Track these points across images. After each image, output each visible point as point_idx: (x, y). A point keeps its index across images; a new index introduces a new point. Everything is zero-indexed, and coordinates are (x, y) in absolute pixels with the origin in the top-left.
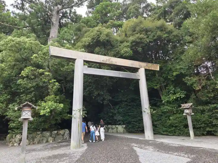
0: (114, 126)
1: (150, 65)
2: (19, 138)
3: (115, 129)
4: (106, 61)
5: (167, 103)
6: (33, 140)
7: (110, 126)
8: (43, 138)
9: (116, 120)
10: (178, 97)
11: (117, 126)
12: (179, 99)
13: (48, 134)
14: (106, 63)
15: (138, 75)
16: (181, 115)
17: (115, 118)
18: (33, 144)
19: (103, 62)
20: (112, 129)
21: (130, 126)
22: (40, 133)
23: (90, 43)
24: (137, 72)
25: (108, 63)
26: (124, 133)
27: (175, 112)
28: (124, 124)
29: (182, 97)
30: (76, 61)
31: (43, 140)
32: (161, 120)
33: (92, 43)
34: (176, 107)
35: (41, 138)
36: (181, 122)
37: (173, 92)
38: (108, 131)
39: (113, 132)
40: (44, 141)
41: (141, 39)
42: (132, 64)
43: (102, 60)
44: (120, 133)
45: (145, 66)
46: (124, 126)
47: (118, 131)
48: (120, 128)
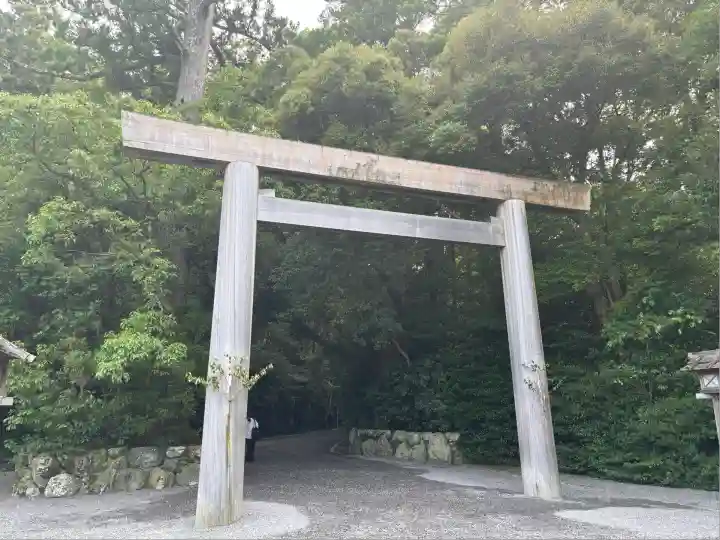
0: (416, 436)
1: (551, 188)
2: (43, 467)
3: (421, 448)
4: (356, 172)
5: (625, 347)
6: (93, 479)
7: (400, 435)
8: (130, 470)
9: (421, 412)
10: (677, 325)
11: (428, 436)
12: (680, 332)
13: (149, 456)
14: (356, 178)
15: (496, 231)
16: (687, 401)
17: (420, 404)
18: (91, 492)
19: (341, 175)
20: (410, 446)
21: (478, 438)
22: (116, 451)
23: (303, 108)
24: (492, 218)
25: (363, 177)
26: (453, 463)
27: (662, 388)
28: (453, 429)
29: (693, 325)
30: (229, 169)
31: (128, 477)
32: (599, 417)
33: (312, 109)
34: (667, 367)
35: (124, 472)
36: (686, 430)
37: (652, 303)
38: (394, 452)
39: (411, 459)
40: (134, 485)
41: (509, 79)
42: (468, 185)
43: (340, 169)
44: (440, 464)
45: (526, 194)
46: (455, 437)
47: (431, 456)
48: (440, 444)
